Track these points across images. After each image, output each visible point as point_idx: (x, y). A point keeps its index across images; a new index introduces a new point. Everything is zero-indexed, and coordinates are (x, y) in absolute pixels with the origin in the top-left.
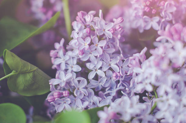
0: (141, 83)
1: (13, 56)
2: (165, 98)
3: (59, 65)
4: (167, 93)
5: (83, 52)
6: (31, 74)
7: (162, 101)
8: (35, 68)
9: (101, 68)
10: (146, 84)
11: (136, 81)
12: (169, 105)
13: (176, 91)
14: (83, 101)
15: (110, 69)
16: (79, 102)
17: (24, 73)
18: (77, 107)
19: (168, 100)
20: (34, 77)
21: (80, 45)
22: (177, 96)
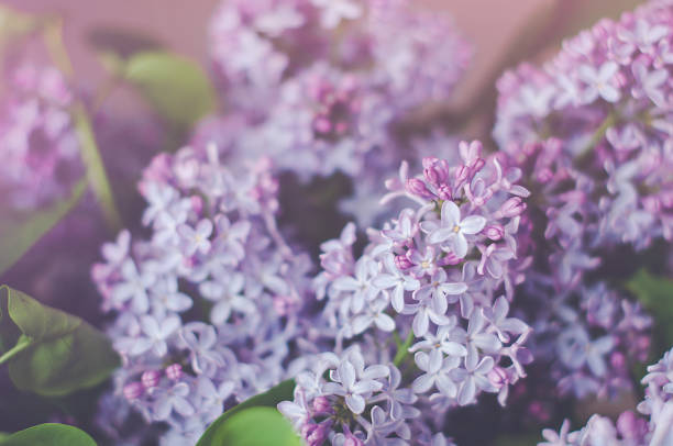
0: (363, 313)
1: (23, 300)
2: (430, 340)
3: (128, 303)
4: (434, 328)
5: (196, 261)
6: (69, 340)
7: (428, 351)
8: (77, 322)
9: (242, 293)
10: (375, 314)
11: (344, 311)
12: (445, 355)
13: (455, 319)
14: (217, 382)
15: (267, 291)
16: (205, 386)
17: (50, 340)
18: (204, 399)
19: (438, 345)
20: (77, 344)
21: (185, 243)
22: (461, 331)
